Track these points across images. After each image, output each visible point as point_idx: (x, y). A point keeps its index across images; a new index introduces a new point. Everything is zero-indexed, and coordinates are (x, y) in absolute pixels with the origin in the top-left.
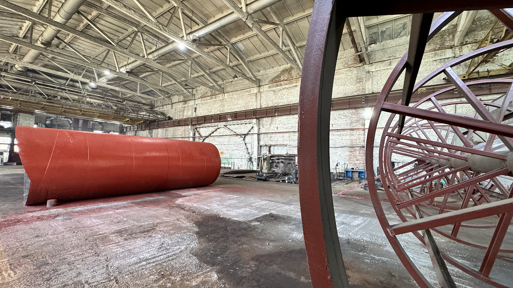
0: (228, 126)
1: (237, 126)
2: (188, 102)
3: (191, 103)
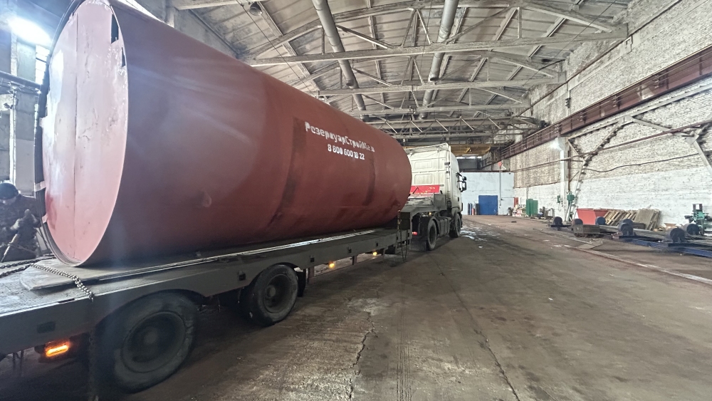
0: (647, 117)
1: (673, 108)
2: (555, 94)
3: (562, 92)
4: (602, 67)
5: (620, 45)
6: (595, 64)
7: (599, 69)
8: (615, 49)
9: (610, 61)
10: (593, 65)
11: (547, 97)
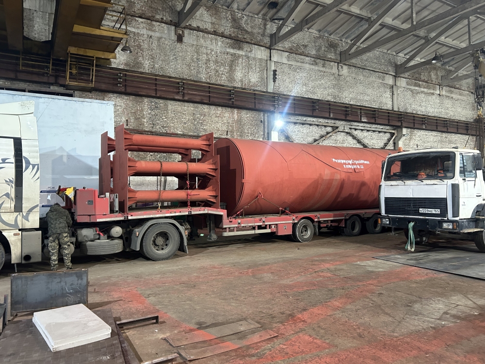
4: (317, 68)
5: (333, 63)
6: (309, 58)
7: (313, 67)
8: (329, 62)
9: (323, 69)
10: (307, 58)
11: (229, 41)
